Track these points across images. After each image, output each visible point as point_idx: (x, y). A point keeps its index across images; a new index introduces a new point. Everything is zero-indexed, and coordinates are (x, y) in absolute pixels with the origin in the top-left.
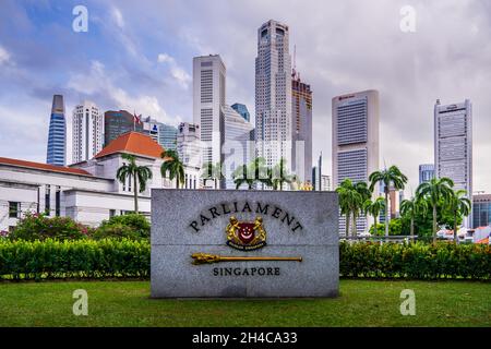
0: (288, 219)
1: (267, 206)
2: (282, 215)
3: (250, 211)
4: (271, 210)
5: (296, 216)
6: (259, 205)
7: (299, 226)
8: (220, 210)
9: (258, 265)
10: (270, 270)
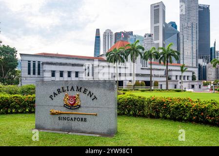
0: (90, 94)
1: (81, 88)
2: (88, 92)
3: (74, 90)
4: (83, 90)
5: (94, 93)
6: (77, 87)
7: (95, 97)
8: (61, 90)
9: (77, 116)
10: (82, 119)
